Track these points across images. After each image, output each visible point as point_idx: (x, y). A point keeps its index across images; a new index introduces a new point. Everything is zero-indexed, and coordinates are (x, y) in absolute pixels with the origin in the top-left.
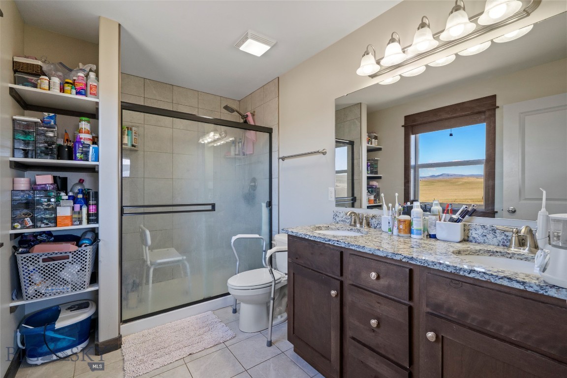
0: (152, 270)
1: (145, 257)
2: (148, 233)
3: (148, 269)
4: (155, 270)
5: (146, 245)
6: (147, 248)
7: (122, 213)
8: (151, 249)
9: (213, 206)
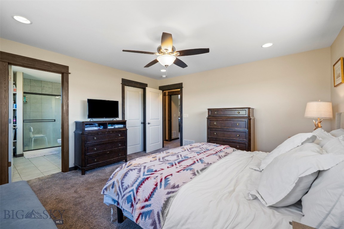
0: (33, 139)
1: (31, 136)
2: (32, 128)
3: (32, 139)
4: (34, 139)
5: (31, 132)
6: (32, 133)
7: (24, 122)
8: (33, 133)
9: (55, 120)
